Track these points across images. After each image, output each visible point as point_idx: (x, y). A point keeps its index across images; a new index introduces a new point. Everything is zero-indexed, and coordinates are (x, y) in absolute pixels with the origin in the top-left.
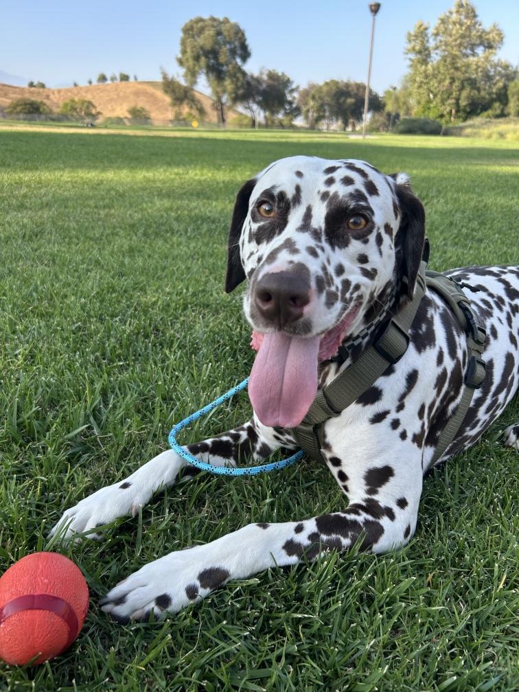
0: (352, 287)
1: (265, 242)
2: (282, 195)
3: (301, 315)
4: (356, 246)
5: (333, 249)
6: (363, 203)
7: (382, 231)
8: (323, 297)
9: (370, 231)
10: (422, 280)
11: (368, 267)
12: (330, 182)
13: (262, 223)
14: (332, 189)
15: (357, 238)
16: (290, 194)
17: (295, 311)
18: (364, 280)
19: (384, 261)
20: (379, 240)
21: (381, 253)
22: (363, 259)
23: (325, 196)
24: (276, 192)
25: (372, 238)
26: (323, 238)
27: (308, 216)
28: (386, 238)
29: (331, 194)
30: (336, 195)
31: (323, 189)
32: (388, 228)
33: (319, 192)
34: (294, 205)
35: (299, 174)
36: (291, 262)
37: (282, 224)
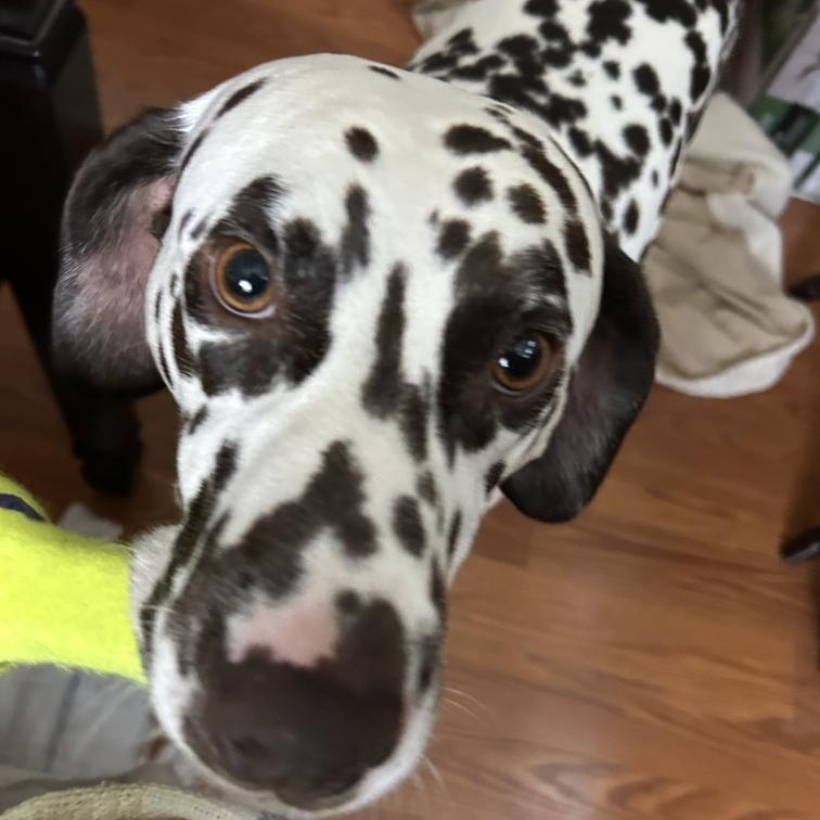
2: (303, 235)
6: (553, 299)
12: (474, 187)
23: (453, 238)
33: (434, 218)
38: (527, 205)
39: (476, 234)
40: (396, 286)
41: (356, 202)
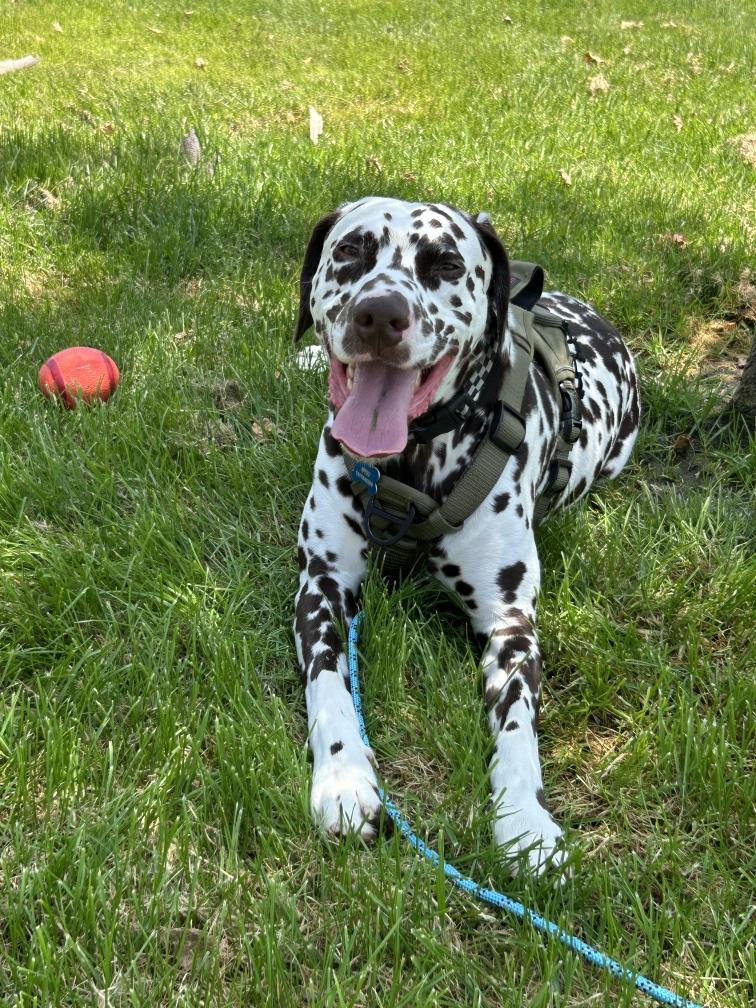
0: (445, 327)
1: (350, 283)
2: (369, 236)
3: (400, 339)
4: (446, 288)
5: (426, 289)
6: (452, 251)
7: (473, 276)
8: (420, 324)
9: (461, 275)
10: (528, 343)
11: (462, 310)
12: (418, 224)
13: (347, 263)
14: (421, 232)
15: (447, 279)
16: (378, 234)
17: (394, 334)
18: (458, 324)
19: (477, 305)
20: (470, 285)
21: (474, 298)
22: (456, 302)
23: (414, 239)
24: (363, 232)
25: (463, 281)
26: (415, 277)
27: (398, 256)
28: (477, 282)
29: (420, 237)
30: (425, 239)
31: (413, 231)
32: (480, 272)
33: (408, 234)
34: (383, 246)
35: (388, 216)
36: (389, 290)
37: (370, 263)
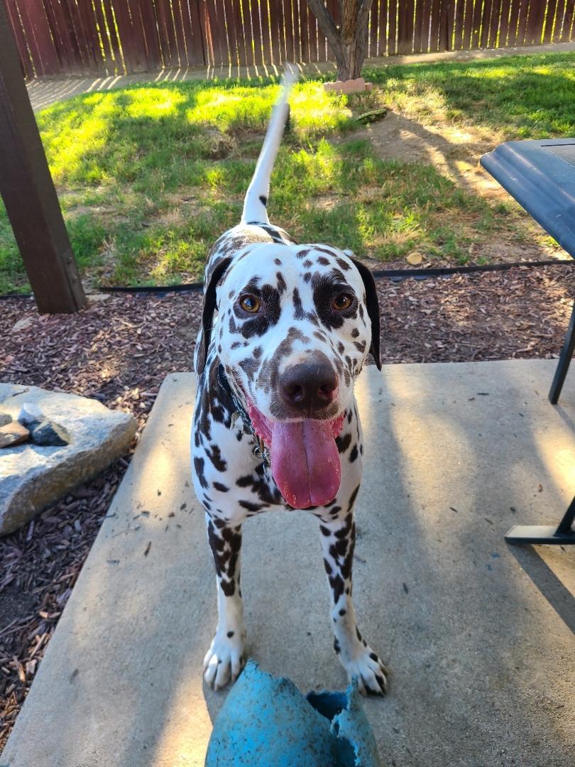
0: (352, 363)
2: (267, 288)
3: (330, 400)
4: (348, 324)
6: (343, 283)
7: (362, 302)
8: (343, 378)
9: (357, 307)
11: (359, 340)
14: (312, 271)
18: (358, 354)
20: (362, 312)
21: (365, 323)
22: (354, 333)
23: (307, 277)
24: (259, 286)
25: (358, 312)
27: (297, 299)
30: (317, 274)
33: (301, 275)
34: (281, 293)
35: (278, 262)
38: (324, 262)
39: (312, 275)
40: (296, 292)
41: (279, 276)
